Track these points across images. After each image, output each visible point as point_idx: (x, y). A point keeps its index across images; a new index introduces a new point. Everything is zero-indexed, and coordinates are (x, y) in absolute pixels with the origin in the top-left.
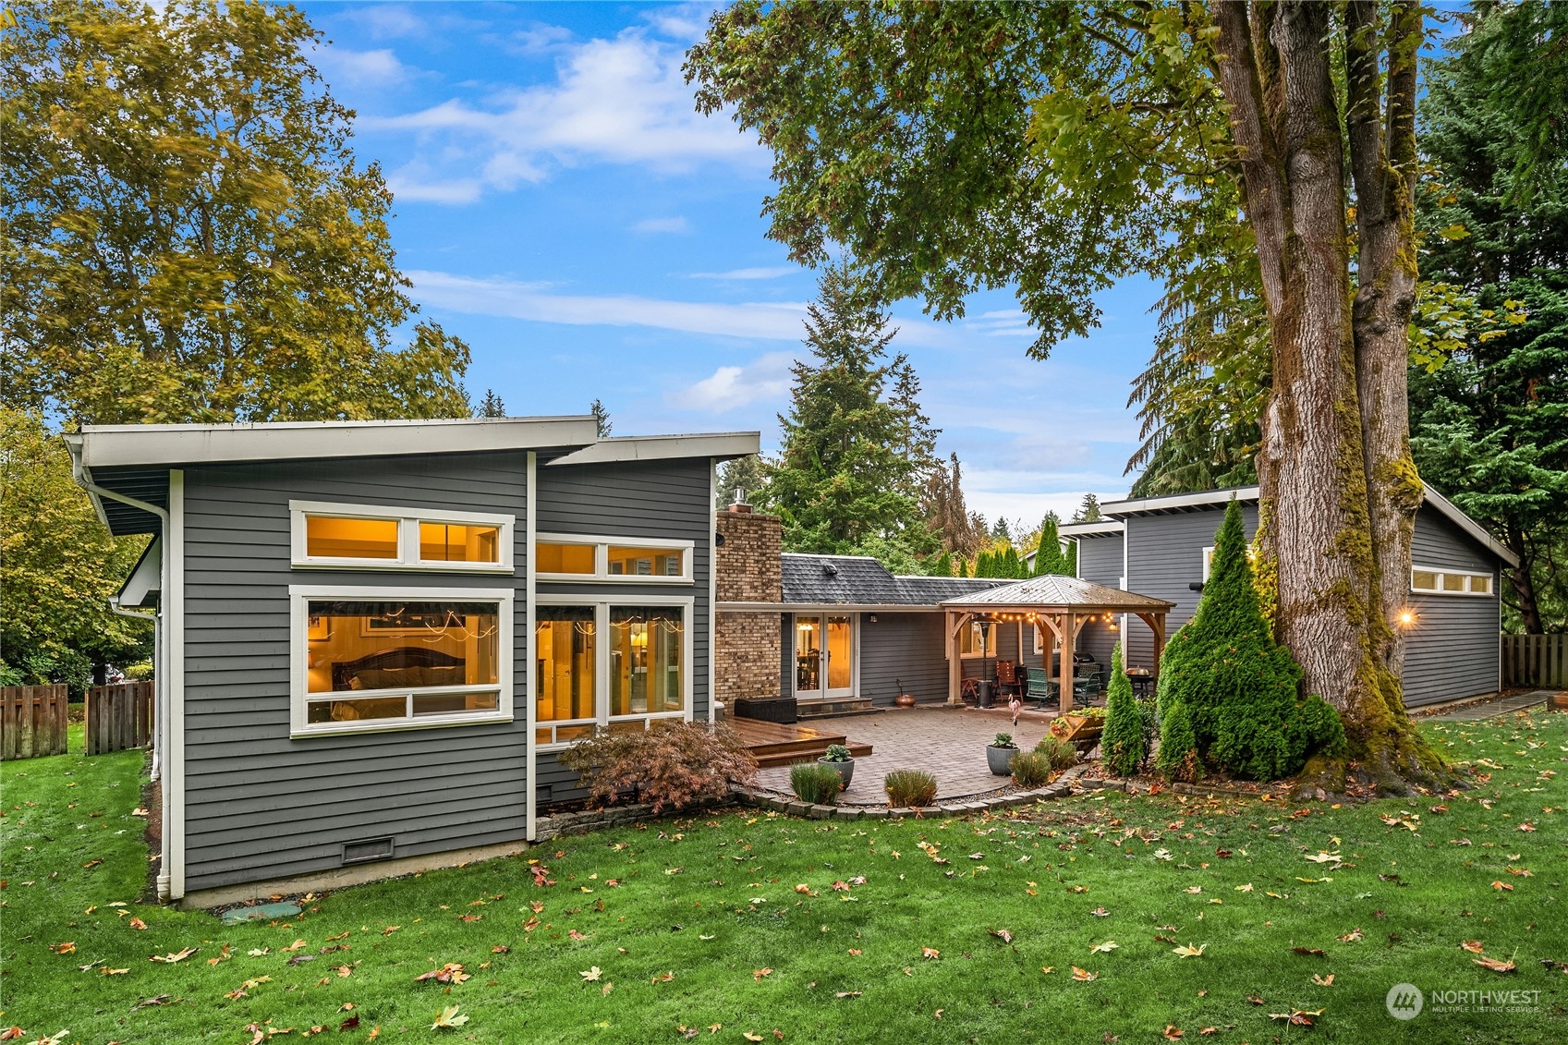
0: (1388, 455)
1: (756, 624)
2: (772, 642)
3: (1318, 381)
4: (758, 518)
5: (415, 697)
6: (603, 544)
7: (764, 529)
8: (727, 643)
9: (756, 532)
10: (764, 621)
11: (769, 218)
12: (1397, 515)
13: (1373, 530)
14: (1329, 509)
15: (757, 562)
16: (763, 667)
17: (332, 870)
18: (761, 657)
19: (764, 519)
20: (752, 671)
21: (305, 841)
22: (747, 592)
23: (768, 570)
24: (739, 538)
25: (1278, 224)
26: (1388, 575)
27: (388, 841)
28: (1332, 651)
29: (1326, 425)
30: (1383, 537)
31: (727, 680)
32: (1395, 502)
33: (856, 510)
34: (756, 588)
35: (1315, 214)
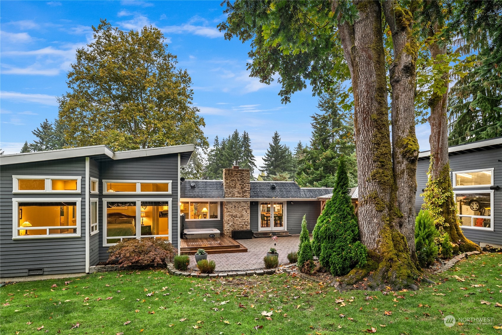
0: (402, 135)
1: (240, 205)
2: (246, 211)
3: (364, 106)
4: (240, 170)
5: (50, 229)
6: (138, 183)
7: (243, 174)
8: (229, 211)
9: (240, 175)
10: (243, 204)
11: (250, 70)
12: (405, 162)
13: (394, 169)
14: (368, 161)
15: (240, 184)
16: (243, 220)
17: (26, 276)
18: (242, 216)
19: (243, 170)
20: (238, 221)
21: (17, 268)
22: (237, 194)
23: (245, 187)
24: (233, 177)
25: (348, 43)
26: (400, 190)
27: (41, 269)
28: (370, 223)
29: (367, 125)
30: (398, 172)
31: (229, 224)
32: (404, 156)
33: (333, 163)
34: (240, 193)
35: (362, 36)
